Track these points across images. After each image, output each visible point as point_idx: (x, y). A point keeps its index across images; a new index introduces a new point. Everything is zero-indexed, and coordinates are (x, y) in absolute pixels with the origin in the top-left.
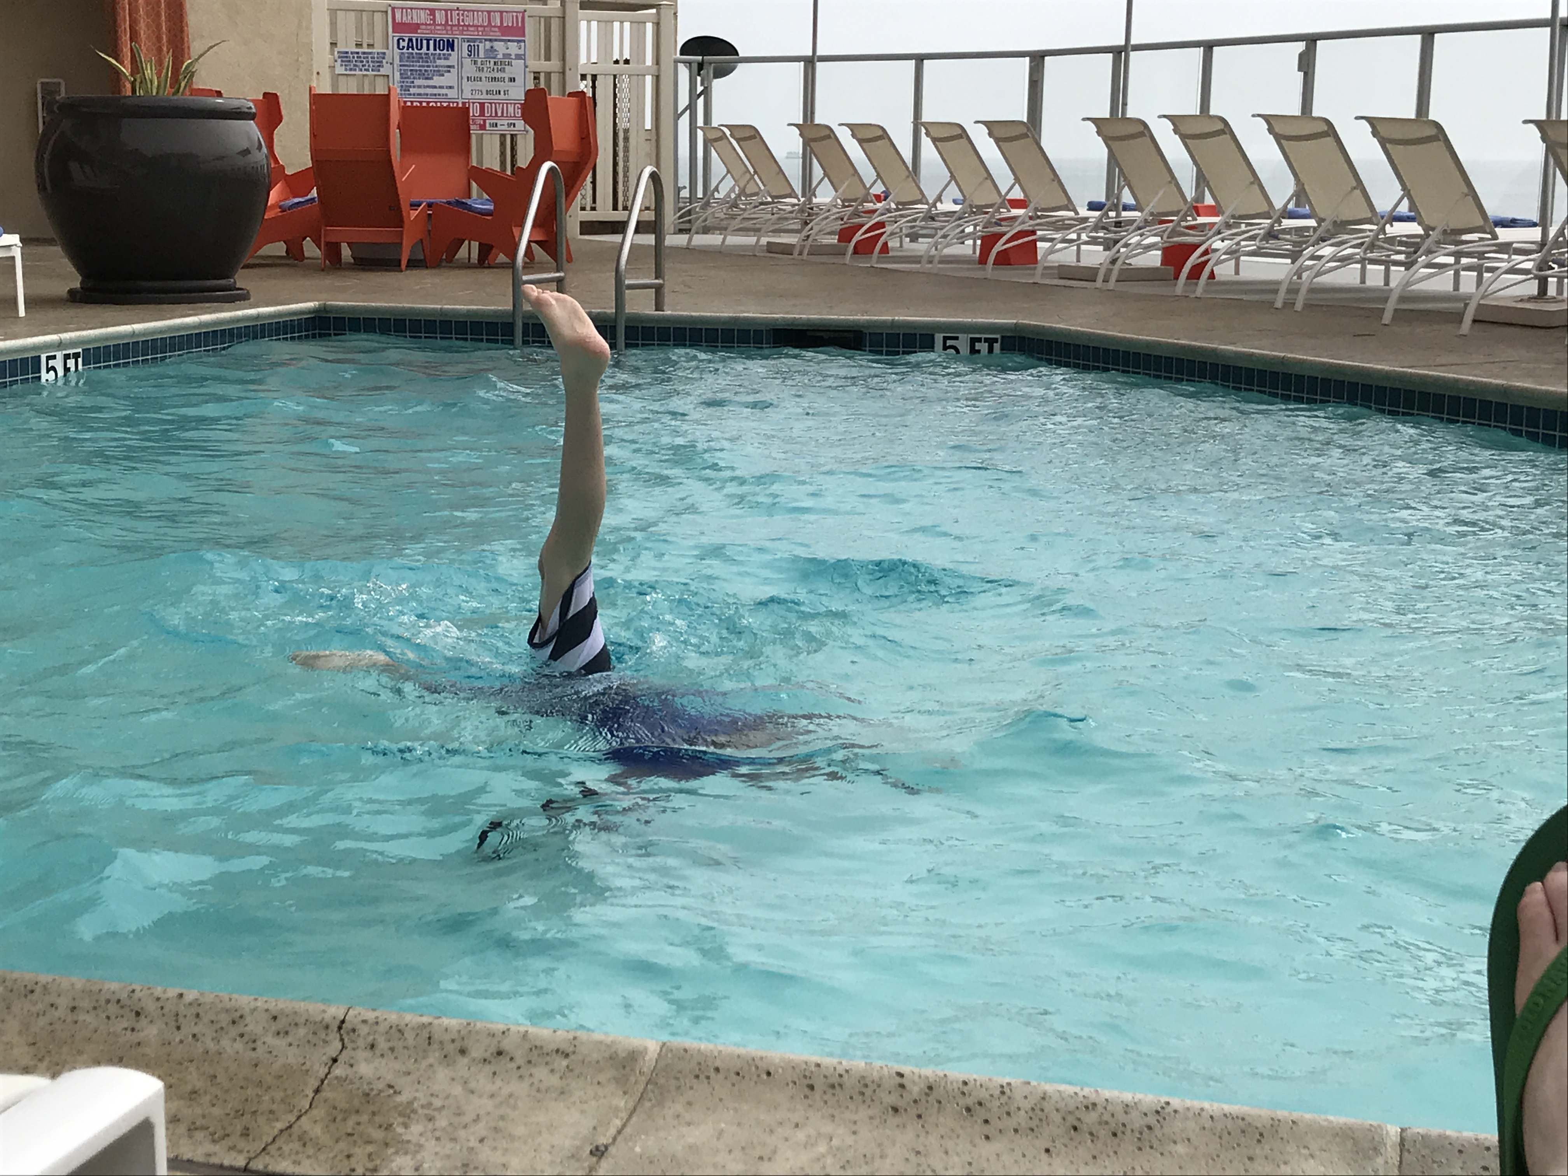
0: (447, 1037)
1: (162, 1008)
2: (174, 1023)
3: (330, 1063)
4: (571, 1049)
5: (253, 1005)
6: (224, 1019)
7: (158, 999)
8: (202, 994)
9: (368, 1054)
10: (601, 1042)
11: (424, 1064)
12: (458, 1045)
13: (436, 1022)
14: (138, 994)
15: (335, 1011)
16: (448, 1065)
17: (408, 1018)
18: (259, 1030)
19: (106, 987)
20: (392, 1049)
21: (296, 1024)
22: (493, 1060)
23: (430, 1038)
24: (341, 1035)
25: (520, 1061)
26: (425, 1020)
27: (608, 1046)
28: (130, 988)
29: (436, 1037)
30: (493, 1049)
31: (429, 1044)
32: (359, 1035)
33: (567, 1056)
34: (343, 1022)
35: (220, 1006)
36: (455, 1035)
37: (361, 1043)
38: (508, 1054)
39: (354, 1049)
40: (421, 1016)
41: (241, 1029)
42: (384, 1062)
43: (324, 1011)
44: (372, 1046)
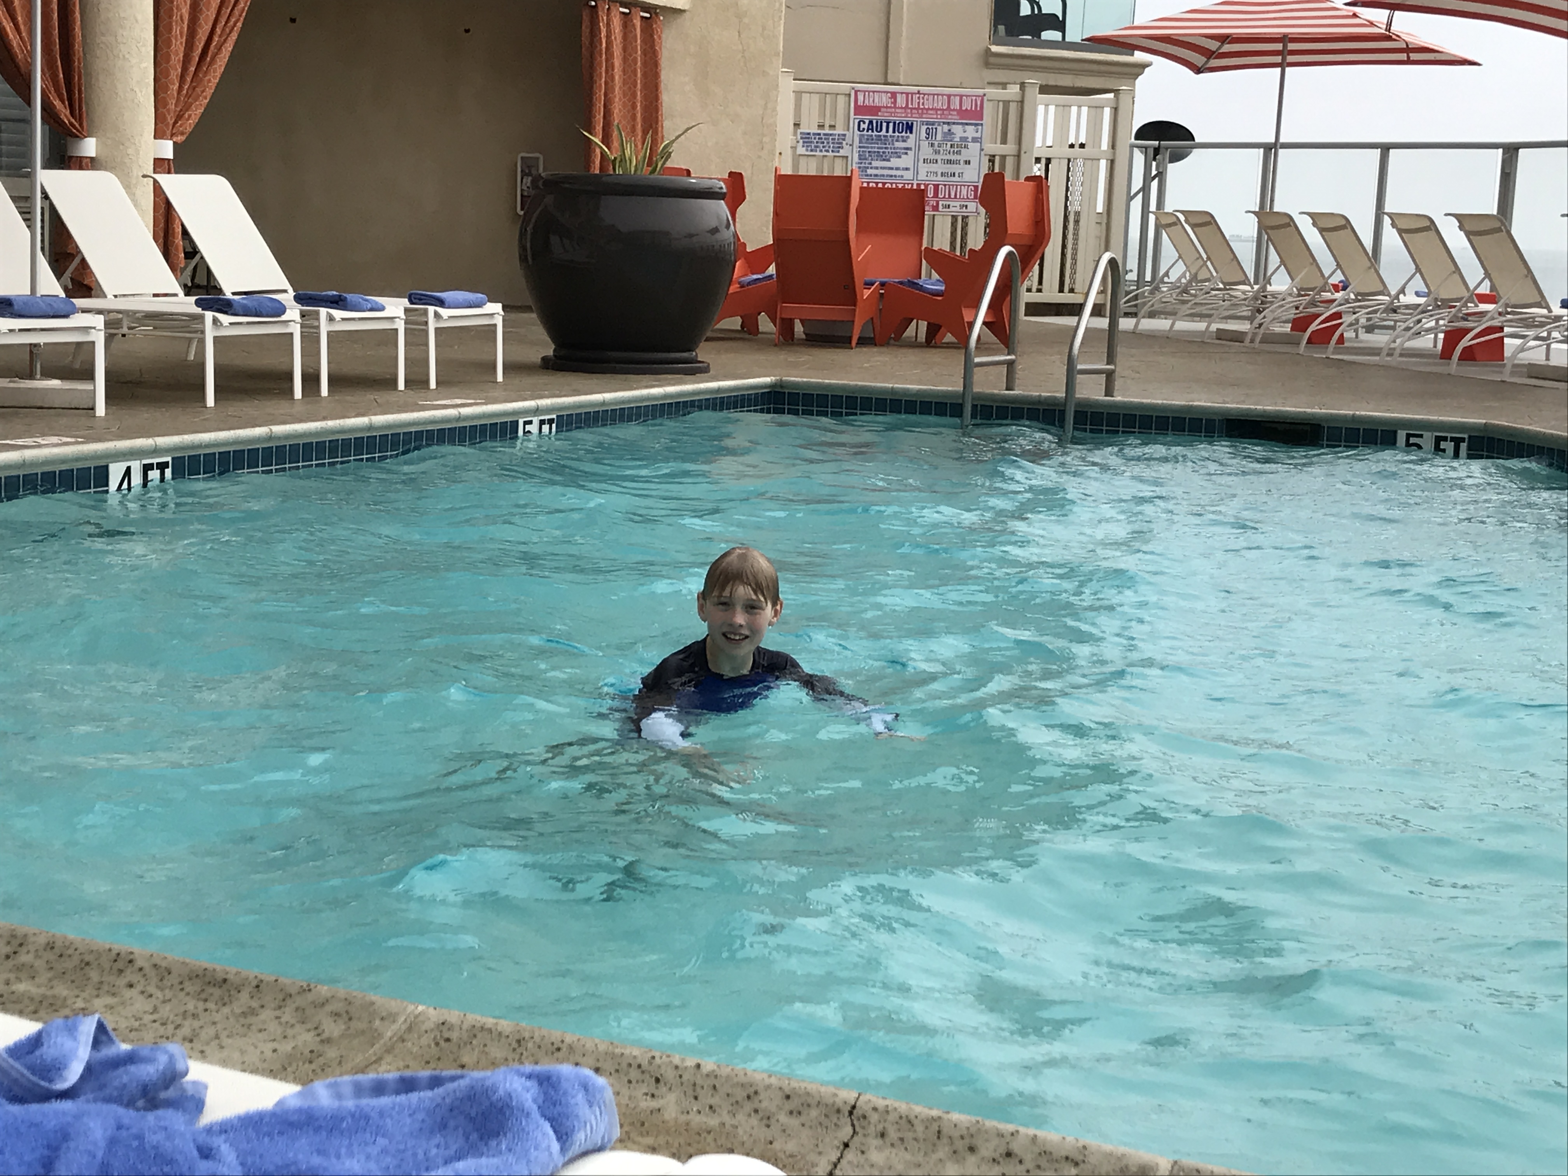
0: (956, 1134)
1: (681, 1076)
2: (690, 1092)
3: (842, 1147)
4: (1081, 1158)
5: (768, 1081)
6: (740, 1094)
7: (677, 1067)
8: (718, 1066)
9: (879, 1142)
10: (1111, 1154)
11: (935, 1157)
12: (967, 1141)
13: (945, 1116)
14: (658, 1061)
15: (848, 1095)
16: (958, 1161)
17: (918, 1109)
18: (773, 1109)
19: (627, 1052)
20: (902, 1140)
21: (809, 1106)
22: (1001, 1160)
23: (939, 1132)
24: (852, 1121)
25: (1029, 1164)
26: (935, 1113)
27: (1120, 1158)
28: (650, 1055)
29: (945, 1131)
30: (1002, 1150)
31: (939, 1138)
32: (869, 1123)
33: (1076, 1164)
34: (854, 1107)
35: (735, 1080)
36: (965, 1132)
37: (871, 1130)
38: (1016, 1155)
39: (864, 1135)
40: (931, 1109)
41: (756, 1105)
42: (894, 1151)
43: (835, 1095)
44: (883, 1135)
